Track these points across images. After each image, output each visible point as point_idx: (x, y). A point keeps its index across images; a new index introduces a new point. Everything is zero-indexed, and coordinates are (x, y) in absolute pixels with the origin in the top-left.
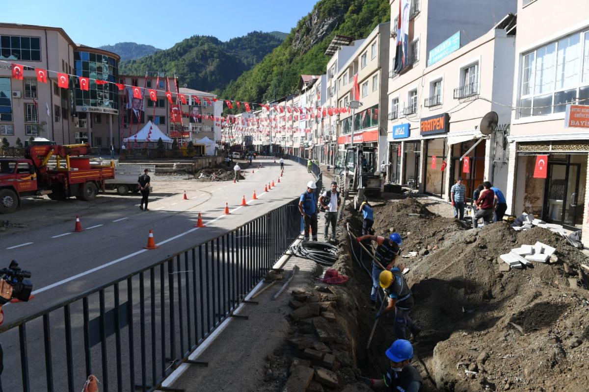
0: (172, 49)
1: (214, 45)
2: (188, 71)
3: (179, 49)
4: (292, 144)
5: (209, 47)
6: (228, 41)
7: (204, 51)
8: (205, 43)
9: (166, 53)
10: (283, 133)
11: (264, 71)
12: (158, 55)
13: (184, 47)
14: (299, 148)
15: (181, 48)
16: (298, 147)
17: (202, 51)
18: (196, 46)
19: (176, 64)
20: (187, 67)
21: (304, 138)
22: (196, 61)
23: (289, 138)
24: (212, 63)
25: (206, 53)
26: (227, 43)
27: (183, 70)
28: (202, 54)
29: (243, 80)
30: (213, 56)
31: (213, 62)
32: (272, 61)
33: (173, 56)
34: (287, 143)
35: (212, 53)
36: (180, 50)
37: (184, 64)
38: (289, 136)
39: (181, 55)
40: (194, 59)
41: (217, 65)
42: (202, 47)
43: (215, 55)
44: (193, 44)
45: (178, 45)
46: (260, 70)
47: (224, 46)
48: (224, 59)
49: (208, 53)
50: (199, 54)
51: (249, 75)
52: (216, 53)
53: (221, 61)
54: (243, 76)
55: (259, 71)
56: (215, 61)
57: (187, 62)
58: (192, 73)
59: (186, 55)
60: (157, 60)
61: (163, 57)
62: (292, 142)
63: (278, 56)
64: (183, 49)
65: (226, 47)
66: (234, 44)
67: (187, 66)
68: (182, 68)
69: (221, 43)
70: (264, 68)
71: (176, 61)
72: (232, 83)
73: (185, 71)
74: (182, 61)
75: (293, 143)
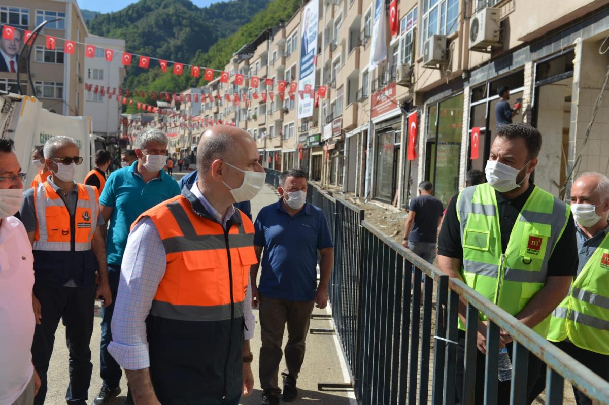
0: (120, 12)
1: (184, 9)
2: (140, 44)
3: (130, 12)
4: (279, 144)
5: (176, 10)
6: (208, 6)
7: (168, 15)
8: (170, 4)
9: (111, 17)
10: (261, 119)
11: (250, 35)
12: (99, 20)
13: (138, 10)
14: (296, 153)
15: (133, 10)
16: (294, 150)
17: (165, 16)
18: (157, 8)
19: (124, 32)
20: (140, 38)
21: (310, 124)
22: (155, 30)
23: (273, 130)
24: (178, 34)
25: (170, 19)
26: (205, 9)
27: (134, 41)
28: (165, 21)
29: (217, 51)
30: (180, 24)
31: (181, 33)
32: (265, 20)
33: (120, 22)
34: (268, 140)
35: (181, 19)
36: (133, 13)
37: (135, 33)
38: (273, 124)
39: (132, 20)
40: (151, 27)
41: (186, 38)
42: (166, 10)
43: (184, 22)
44: (153, 6)
45: (131, 7)
46: (245, 35)
47: (201, 14)
48: (197, 29)
49: (174, 18)
50: (160, 19)
51: (227, 43)
52: (185, 19)
53: (192, 30)
54: (217, 45)
55: (242, 35)
56: (183, 31)
57: (140, 30)
58: (146, 47)
59: (141, 20)
60: (96, 27)
61: (105, 22)
62: (279, 138)
63: (275, 13)
64: (137, 12)
65: (203, 14)
66: (216, 11)
67: (139, 36)
68: (132, 39)
69: (196, 8)
70: (251, 30)
71: (124, 28)
72: (199, 56)
73: (136, 43)
74: (133, 29)
75: (282, 140)
